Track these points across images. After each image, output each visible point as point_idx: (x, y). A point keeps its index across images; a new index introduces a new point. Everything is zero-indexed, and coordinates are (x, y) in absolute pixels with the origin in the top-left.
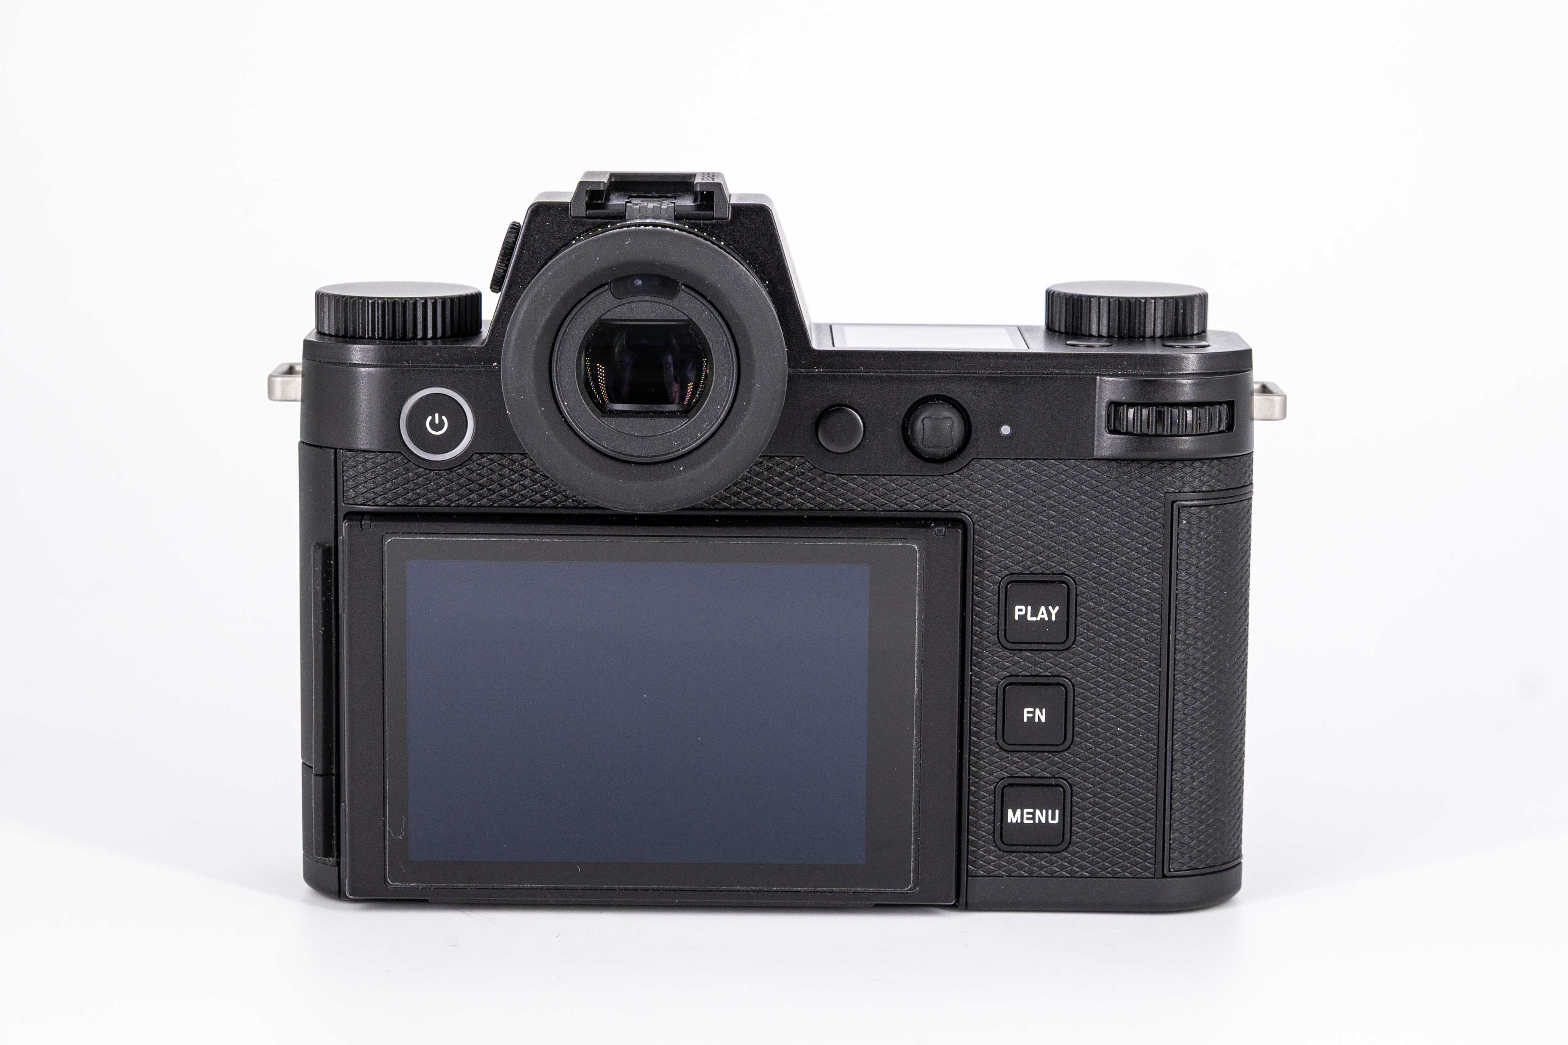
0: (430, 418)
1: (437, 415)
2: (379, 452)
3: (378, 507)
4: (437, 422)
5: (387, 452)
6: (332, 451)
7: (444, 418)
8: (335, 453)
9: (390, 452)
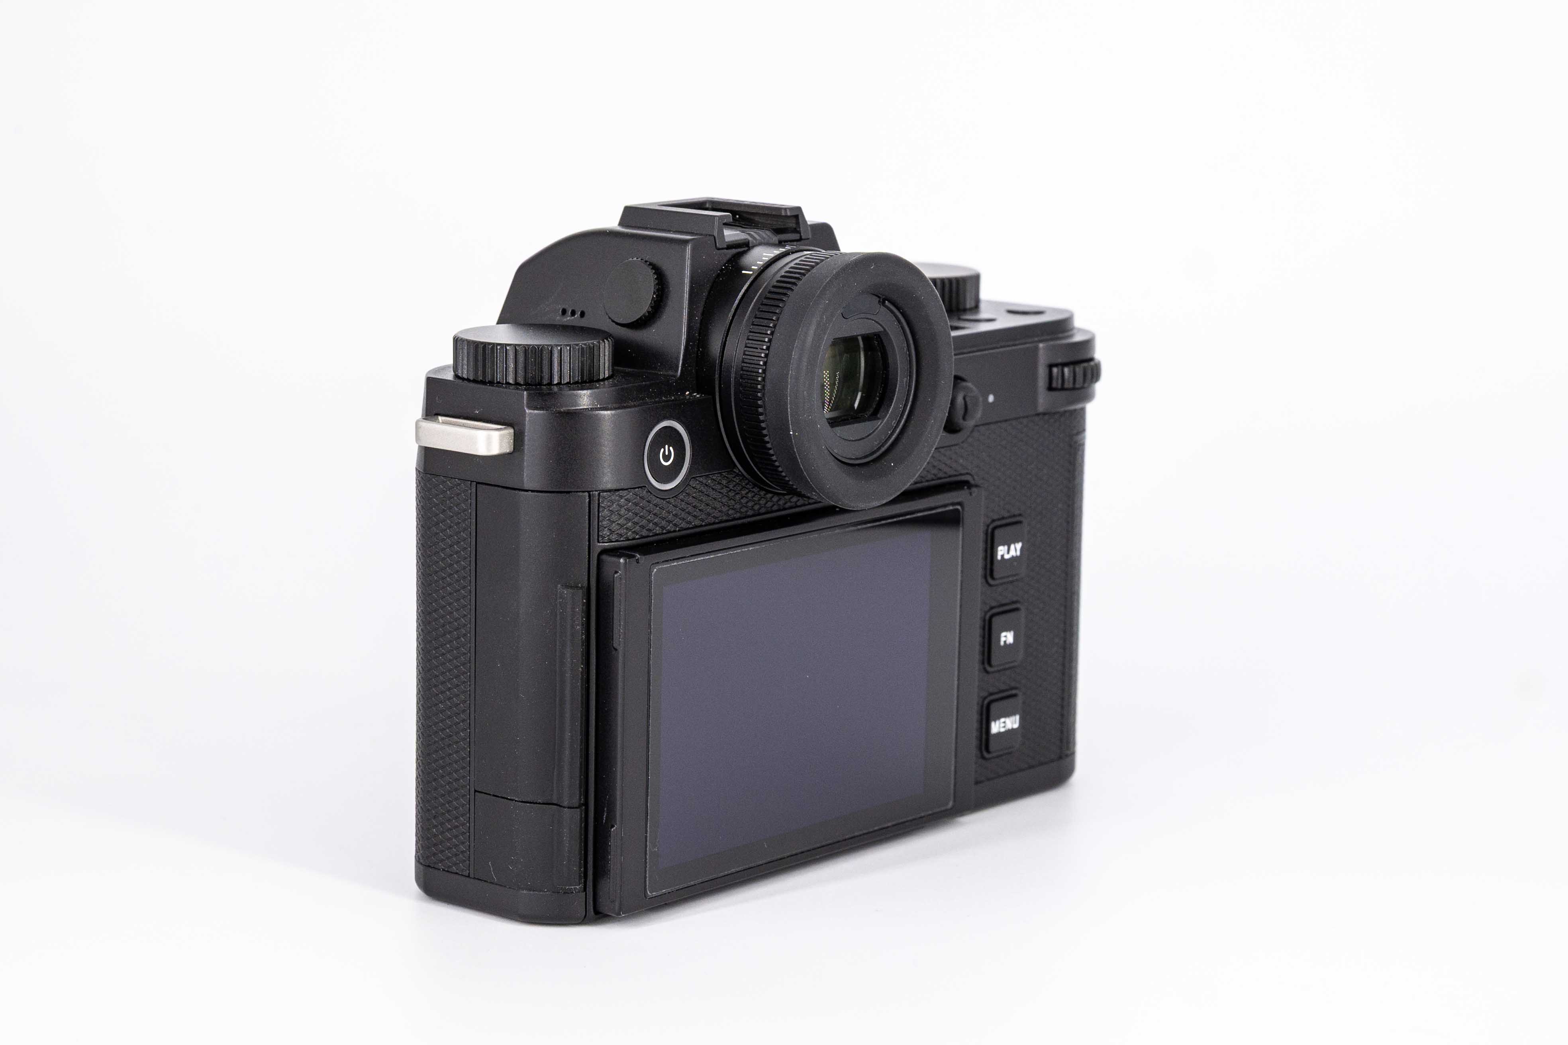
0: (662, 450)
1: (667, 446)
2: (631, 489)
3: (630, 542)
4: (667, 453)
5: (636, 488)
6: (587, 494)
7: (671, 448)
8: (589, 496)
9: (638, 488)
